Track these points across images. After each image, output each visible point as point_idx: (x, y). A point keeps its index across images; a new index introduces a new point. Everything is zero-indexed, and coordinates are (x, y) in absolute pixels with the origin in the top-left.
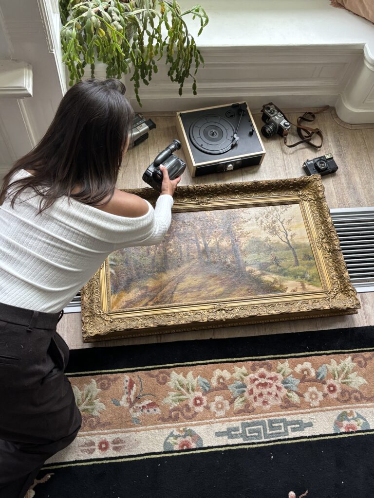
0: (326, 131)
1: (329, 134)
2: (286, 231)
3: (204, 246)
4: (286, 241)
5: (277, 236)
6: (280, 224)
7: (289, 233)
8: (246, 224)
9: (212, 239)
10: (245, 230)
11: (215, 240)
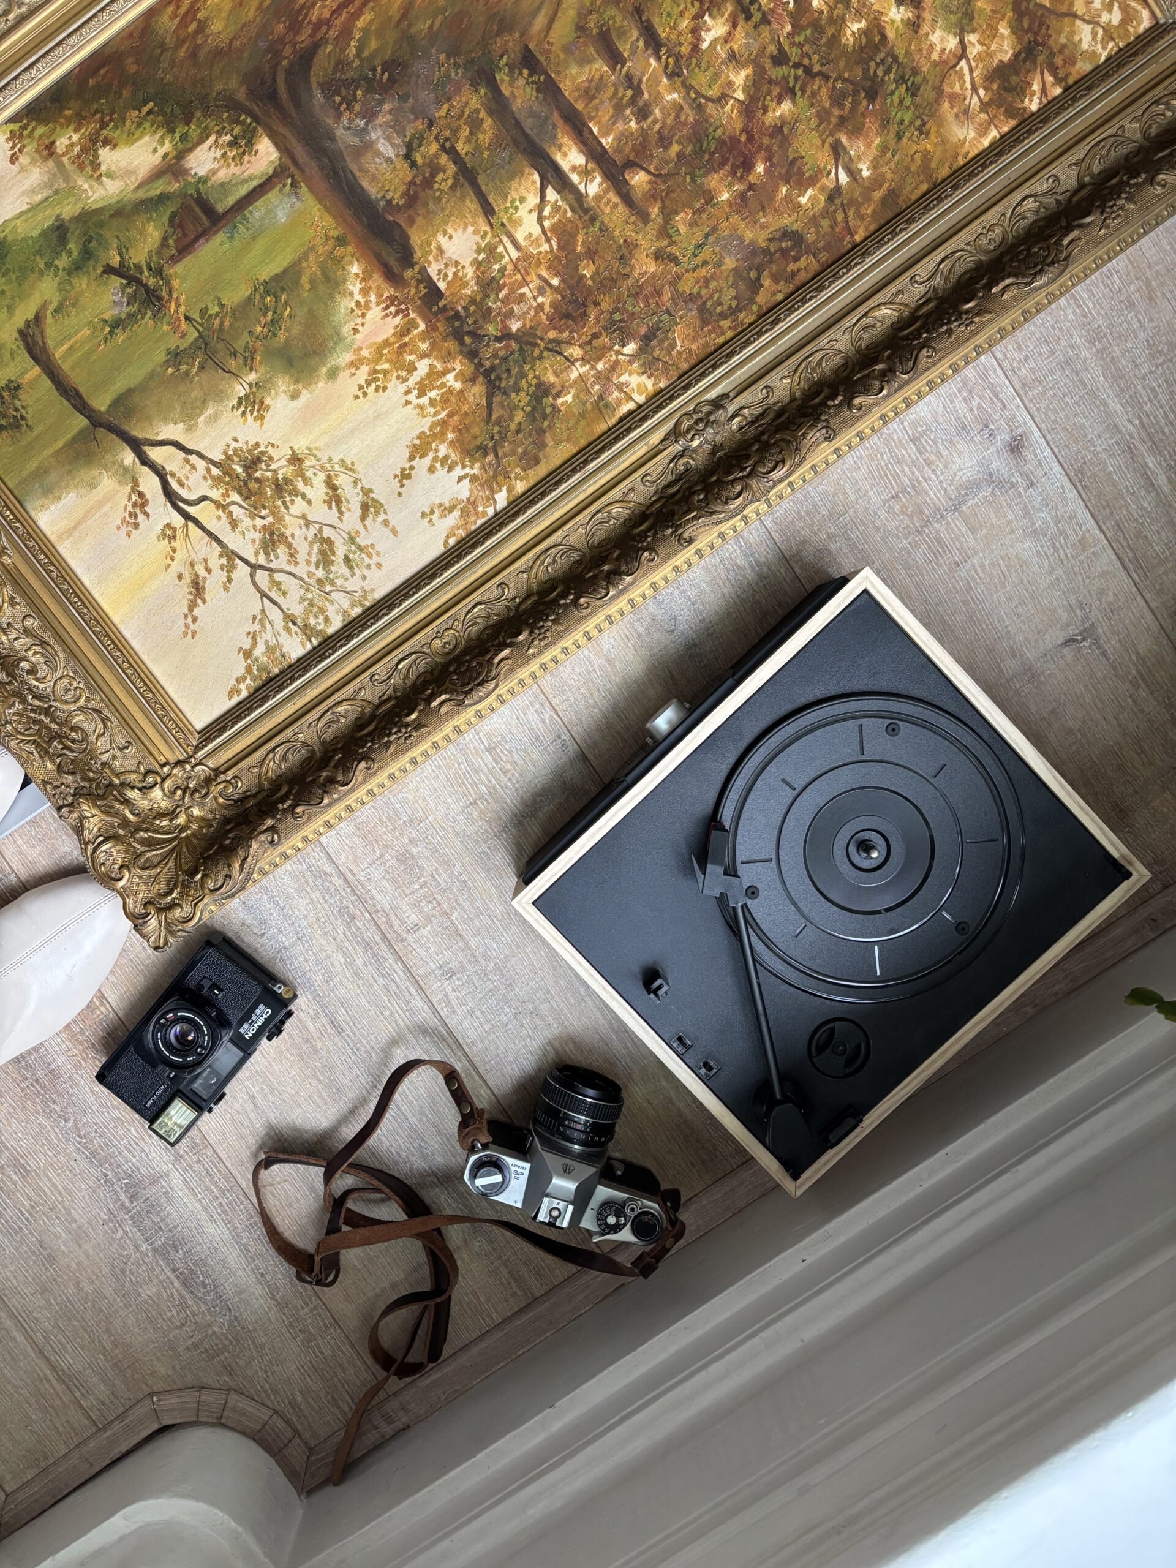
0: (282, 1305)
1: (257, 1292)
2: (187, 517)
3: (558, 158)
4: (155, 454)
5: (218, 457)
6: (233, 541)
7: (162, 513)
8: (411, 436)
9: (537, 231)
10: (396, 389)
11: (520, 236)
